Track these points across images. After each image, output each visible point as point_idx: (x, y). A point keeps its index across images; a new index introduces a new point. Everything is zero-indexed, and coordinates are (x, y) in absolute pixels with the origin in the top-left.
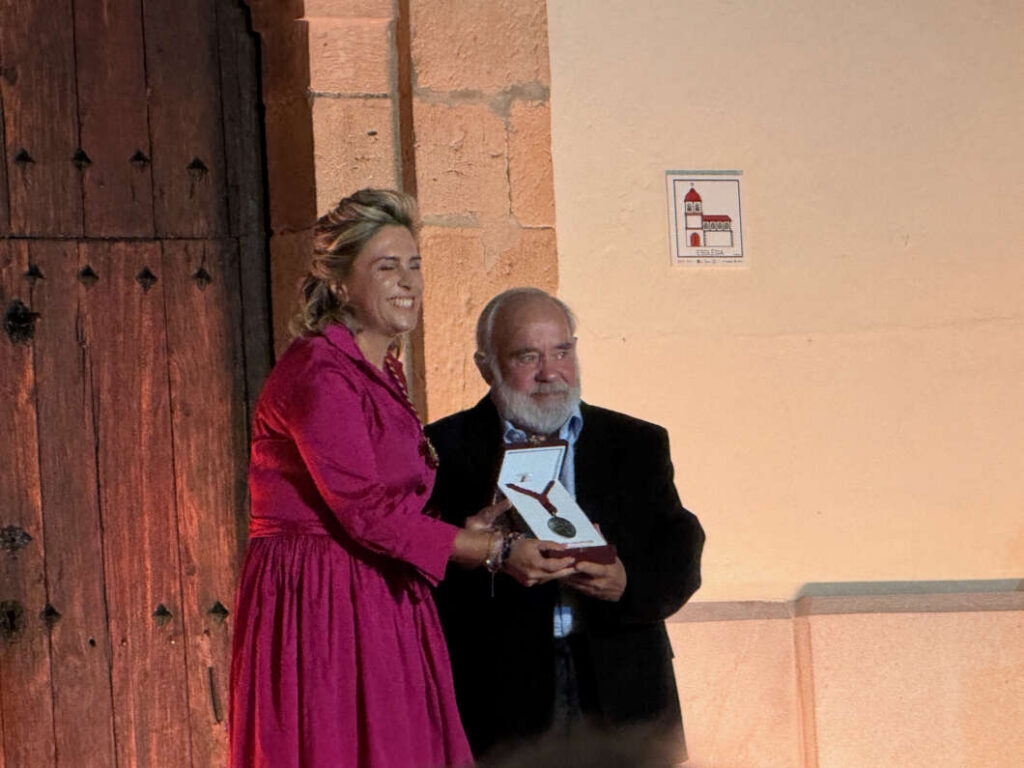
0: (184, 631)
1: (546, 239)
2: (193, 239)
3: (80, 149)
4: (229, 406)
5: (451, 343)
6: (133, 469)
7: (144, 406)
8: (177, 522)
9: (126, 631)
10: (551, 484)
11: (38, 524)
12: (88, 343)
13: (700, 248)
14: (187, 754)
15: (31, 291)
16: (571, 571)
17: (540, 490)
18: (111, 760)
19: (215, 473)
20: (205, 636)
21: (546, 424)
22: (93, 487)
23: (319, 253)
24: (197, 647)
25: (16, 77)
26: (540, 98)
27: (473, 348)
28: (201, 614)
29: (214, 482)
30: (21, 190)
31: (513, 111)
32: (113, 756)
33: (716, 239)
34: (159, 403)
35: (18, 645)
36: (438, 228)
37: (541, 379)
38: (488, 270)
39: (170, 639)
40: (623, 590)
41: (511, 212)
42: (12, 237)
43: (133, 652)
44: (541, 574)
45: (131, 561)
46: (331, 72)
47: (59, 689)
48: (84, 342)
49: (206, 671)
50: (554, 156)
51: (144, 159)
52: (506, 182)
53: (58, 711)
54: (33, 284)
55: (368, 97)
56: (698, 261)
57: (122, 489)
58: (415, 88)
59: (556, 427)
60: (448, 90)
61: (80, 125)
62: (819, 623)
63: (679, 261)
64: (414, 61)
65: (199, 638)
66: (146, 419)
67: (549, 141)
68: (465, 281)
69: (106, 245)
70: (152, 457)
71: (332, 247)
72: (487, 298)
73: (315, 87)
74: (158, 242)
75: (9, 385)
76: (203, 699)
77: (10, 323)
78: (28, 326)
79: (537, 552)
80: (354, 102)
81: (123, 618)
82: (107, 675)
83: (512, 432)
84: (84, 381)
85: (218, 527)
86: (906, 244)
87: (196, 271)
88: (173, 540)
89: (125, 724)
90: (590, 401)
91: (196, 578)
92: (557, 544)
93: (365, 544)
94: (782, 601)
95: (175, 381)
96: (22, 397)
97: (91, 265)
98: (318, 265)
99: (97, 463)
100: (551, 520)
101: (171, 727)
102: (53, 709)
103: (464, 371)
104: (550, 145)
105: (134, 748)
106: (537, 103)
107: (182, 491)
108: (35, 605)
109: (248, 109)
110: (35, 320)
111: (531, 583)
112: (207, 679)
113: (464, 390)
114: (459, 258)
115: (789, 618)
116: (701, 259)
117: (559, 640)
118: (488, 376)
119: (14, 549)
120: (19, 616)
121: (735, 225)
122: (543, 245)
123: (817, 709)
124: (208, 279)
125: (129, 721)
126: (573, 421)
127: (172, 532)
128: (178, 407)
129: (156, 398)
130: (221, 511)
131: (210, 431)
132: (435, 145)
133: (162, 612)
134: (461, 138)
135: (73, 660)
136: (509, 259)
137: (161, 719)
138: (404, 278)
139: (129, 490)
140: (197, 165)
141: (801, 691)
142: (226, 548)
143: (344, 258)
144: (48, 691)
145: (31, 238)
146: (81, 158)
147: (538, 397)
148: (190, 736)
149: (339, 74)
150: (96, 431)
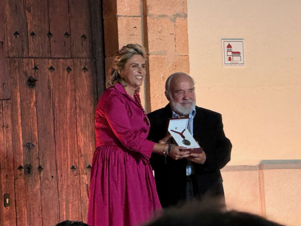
0: (79, 174)
1: (186, 58)
2: (82, 58)
3: (49, 31)
4: (93, 107)
5: (158, 89)
6: (64, 126)
7: (68, 107)
8: (77, 141)
9: (62, 173)
10: (185, 130)
11: (36, 142)
12: (51, 88)
13: (231, 61)
14: (80, 209)
15: (35, 74)
16: (188, 155)
17: (181, 132)
18: (58, 211)
19: (89, 127)
20: (86, 175)
21: (185, 113)
22: (53, 131)
23: (116, 62)
24: (83, 178)
25: (31, 10)
26: (184, 17)
27: (164, 90)
28: (84, 169)
29: (88, 130)
30: (32, 43)
31: (176, 21)
32: (59, 210)
33: (236, 59)
34: (72, 107)
35: (31, 177)
36: (154, 55)
37: (184, 99)
38: (169, 67)
39: (75, 175)
40: (205, 161)
41: (176, 51)
42: (29, 57)
43: (64, 179)
44: (179, 156)
45: (64, 152)
46: (123, 9)
47: (42, 191)
48: (50, 88)
49: (86, 185)
50: (188, 34)
51: (68, 35)
52: (174, 41)
53: (42, 197)
54: (36, 71)
55: (134, 16)
56: (231, 65)
57: (61, 131)
58: (148, 14)
59: (188, 113)
60: (157, 15)
61: (49, 24)
62: (266, 172)
63: (225, 65)
64: (147, 6)
65: (83, 175)
66: (68, 111)
67: (187, 30)
68: (162, 71)
69: (57, 60)
70: (70, 122)
71: (119, 60)
72: (168, 76)
73: (118, 14)
74: (72, 59)
75: (28, 101)
76: (85, 194)
77: (29, 83)
78: (34, 84)
79: (178, 150)
80: (130, 18)
81: (61, 169)
82: (57, 186)
83: (175, 115)
84: (50, 100)
85: (89, 143)
86: (292, 60)
87: (83, 68)
88: (76, 146)
89: (62, 201)
90: (199, 106)
91: (83, 158)
92: (184, 147)
93: (128, 148)
94: (255, 165)
95: (77, 100)
96: (32, 104)
97: (52, 66)
98: (115, 65)
99: (54, 124)
100: (183, 141)
101: (76, 202)
102: (41, 196)
103: (162, 97)
104: (187, 31)
105: (64, 208)
106: (184, 18)
107: (79, 132)
108: (36, 166)
109: (99, 20)
110: (36, 82)
111: (177, 159)
112: (86, 188)
113: (162, 103)
114: (160, 64)
115: (257, 170)
116: (232, 65)
117: (188, 176)
118: (169, 98)
119: (30, 149)
120: (31, 169)
121: (241, 55)
122: (185, 60)
123: (266, 197)
124: (87, 70)
125: (63, 200)
126: (193, 112)
127: (76, 144)
128: (78, 107)
129: (71, 105)
130: (90, 138)
131: (87, 115)
132: (154, 31)
133: (73, 168)
134: (161, 28)
135: (47, 182)
136: (175, 64)
137: (72, 199)
138: (139, 70)
139: (63, 132)
140: (84, 36)
141: (260, 192)
142: (92, 149)
143: (123, 63)
144: (39, 191)
145: (35, 58)
146: (50, 34)
147: (183, 104)
148: (81, 204)
149: (125, 9)
150: (54, 114)
